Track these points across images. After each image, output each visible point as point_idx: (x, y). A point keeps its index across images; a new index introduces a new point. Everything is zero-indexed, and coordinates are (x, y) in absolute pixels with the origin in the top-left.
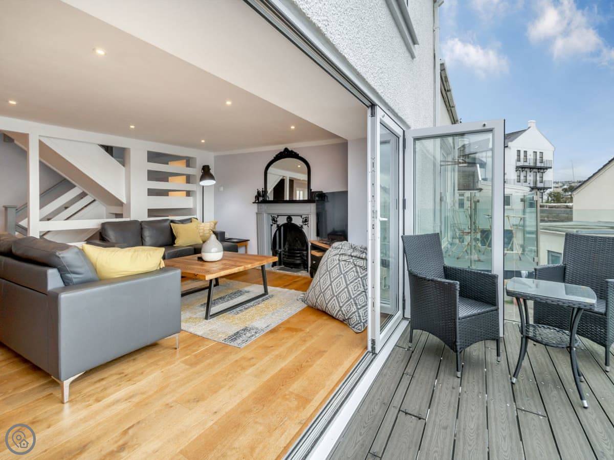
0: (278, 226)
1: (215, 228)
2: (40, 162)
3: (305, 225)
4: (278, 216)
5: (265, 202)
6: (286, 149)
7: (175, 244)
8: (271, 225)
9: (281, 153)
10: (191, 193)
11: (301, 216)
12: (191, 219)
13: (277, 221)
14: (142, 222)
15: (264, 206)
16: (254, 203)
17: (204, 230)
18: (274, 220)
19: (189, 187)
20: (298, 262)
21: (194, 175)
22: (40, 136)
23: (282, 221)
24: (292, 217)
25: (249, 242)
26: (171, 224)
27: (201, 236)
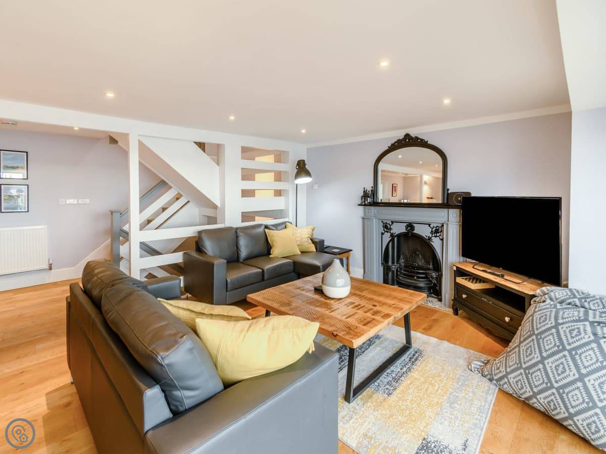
0: (392, 235)
1: (312, 235)
2: (140, 163)
3: (436, 237)
4: (392, 222)
5: (375, 204)
6: (407, 136)
7: (270, 254)
8: (382, 234)
9: (399, 141)
10: (282, 192)
11: (429, 225)
12: (285, 223)
13: (390, 229)
14: (237, 228)
15: (373, 209)
16: (360, 205)
17: (302, 238)
18: (387, 228)
19: (280, 186)
20: (422, 285)
21: (286, 172)
22: (139, 135)
23: (398, 229)
24: (415, 225)
25: (351, 252)
26: (266, 230)
27: (298, 245)
